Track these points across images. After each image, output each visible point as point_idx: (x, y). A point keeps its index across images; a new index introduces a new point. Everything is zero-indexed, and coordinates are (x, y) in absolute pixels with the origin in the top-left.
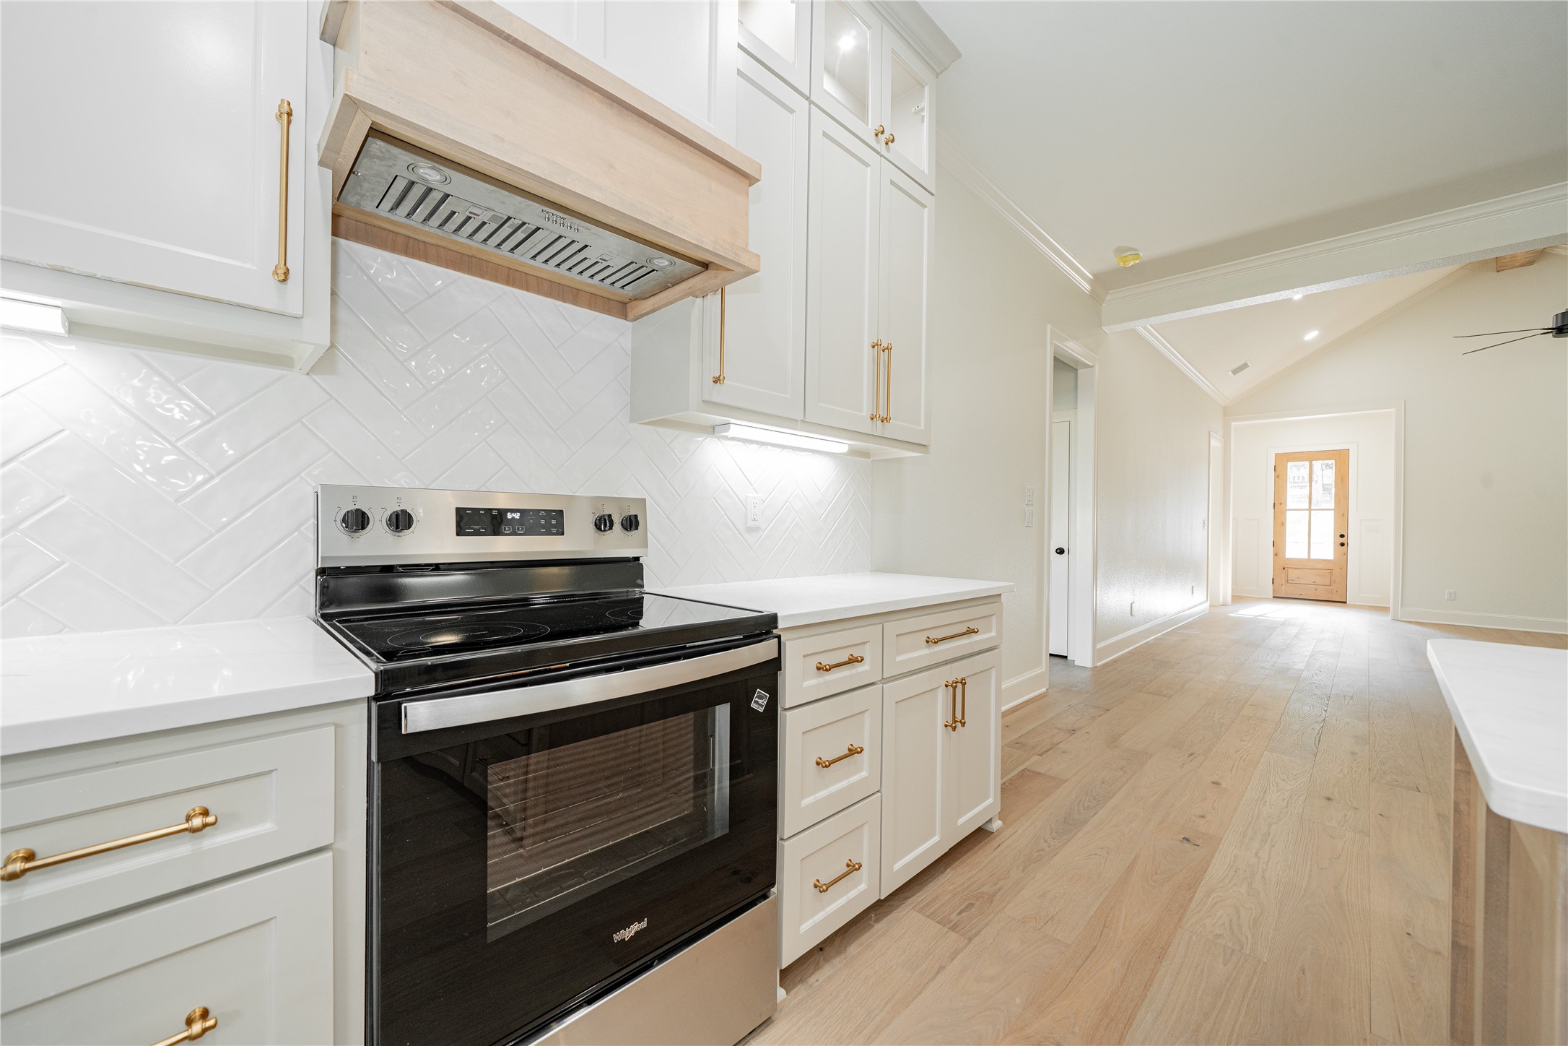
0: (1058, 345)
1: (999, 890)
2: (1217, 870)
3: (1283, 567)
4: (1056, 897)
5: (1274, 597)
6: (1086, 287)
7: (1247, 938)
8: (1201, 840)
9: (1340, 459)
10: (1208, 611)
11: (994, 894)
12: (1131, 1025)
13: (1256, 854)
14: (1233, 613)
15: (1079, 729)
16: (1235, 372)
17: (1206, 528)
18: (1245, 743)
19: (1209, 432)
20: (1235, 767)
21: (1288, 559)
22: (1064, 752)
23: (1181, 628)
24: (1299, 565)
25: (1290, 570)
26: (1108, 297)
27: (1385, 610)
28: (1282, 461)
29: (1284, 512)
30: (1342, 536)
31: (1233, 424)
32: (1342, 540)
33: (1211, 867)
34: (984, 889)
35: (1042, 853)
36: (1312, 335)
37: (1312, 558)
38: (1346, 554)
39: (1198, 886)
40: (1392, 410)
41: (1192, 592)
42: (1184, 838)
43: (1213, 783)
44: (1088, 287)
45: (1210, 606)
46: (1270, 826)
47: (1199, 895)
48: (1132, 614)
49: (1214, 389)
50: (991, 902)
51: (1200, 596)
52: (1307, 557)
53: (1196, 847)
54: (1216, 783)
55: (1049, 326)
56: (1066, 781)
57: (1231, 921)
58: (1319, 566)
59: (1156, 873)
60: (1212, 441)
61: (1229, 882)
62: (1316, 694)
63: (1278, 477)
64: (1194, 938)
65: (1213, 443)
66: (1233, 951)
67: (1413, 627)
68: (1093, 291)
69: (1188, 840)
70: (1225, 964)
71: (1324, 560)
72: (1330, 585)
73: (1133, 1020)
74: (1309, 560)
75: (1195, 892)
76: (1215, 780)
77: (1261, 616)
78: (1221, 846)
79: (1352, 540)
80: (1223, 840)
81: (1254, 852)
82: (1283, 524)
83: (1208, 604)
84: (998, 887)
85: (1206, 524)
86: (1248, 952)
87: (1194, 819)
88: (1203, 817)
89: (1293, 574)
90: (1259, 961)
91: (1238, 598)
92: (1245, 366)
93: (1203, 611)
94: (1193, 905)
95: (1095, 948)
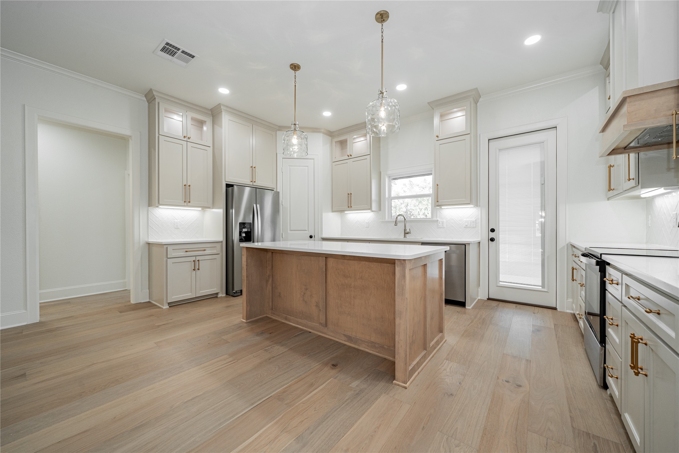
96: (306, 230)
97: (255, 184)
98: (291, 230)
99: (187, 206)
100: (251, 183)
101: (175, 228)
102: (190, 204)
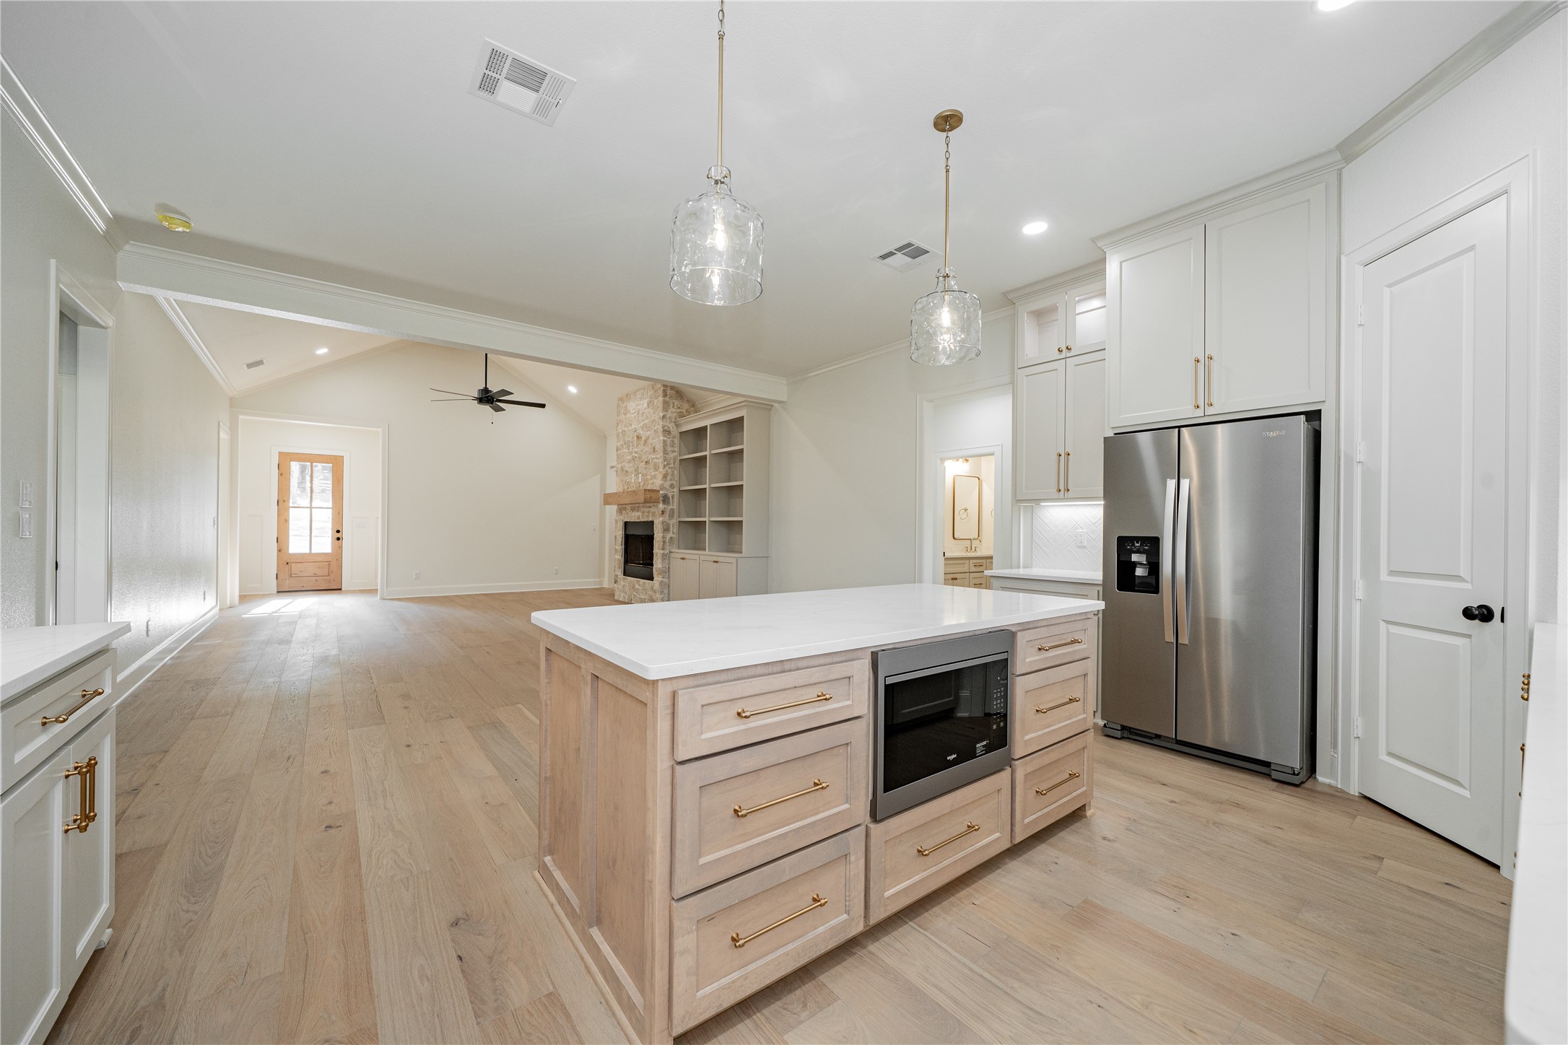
0: (64, 292)
1: (164, 990)
2: (365, 835)
3: (286, 563)
4: (239, 948)
5: (278, 592)
6: (100, 225)
7: (410, 864)
8: (341, 821)
9: (336, 463)
10: (217, 617)
11: (162, 997)
12: (371, 978)
13: (385, 808)
14: (246, 614)
15: (142, 785)
16: (250, 366)
17: (216, 526)
18: (328, 730)
19: (219, 423)
20: (332, 752)
21: (291, 554)
22: (139, 817)
23: (198, 639)
24: (301, 559)
25: (293, 565)
26: (127, 247)
27: (373, 592)
28: (285, 460)
29: (287, 509)
30: (338, 531)
31: (240, 417)
32: (338, 535)
33: (360, 836)
34: (142, 1003)
35: (192, 923)
36: (322, 351)
37: (313, 552)
38: (341, 547)
39: (359, 854)
40: (380, 430)
41: (205, 598)
42: (327, 827)
43: (322, 773)
44: (103, 227)
45: (220, 610)
46: (383, 783)
47: (363, 860)
48: (148, 635)
49: (224, 377)
50: (164, 1007)
51: (211, 601)
52: (308, 552)
53: (340, 828)
54: (325, 772)
55: (53, 262)
56: (166, 845)
57: (395, 861)
58: (319, 559)
59: (321, 866)
60: (221, 433)
61: (379, 836)
62: (359, 672)
63: (281, 475)
64: (378, 889)
65: (223, 435)
66: (408, 878)
67: (396, 603)
68: (107, 232)
69: (330, 827)
70: (408, 890)
71: (323, 554)
72: (329, 576)
73: (371, 974)
74: (310, 554)
75: (360, 859)
76: (323, 770)
77: (276, 612)
78: (358, 817)
79: (346, 534)
80: (357, 811)
81: (382, 807)
82: (287, 521)
83: (218, 608)
84: (159, 989)
85: (216, 522)
86: (416, 872)
87: (324, 808)
88: (330, 803)
89: (296, 568)
90: (426, 873)
91: (243, 598)
92: (260, 363)
93: (214, 617)
94: (364, 869)
95: (307, 955)
96: (1458, 578)
97: (1210, 411)
98: (1392, 573)
99: (1064, 499)
100: (1199, 412)
101: (1079, 547)
102: (1070, 494)
